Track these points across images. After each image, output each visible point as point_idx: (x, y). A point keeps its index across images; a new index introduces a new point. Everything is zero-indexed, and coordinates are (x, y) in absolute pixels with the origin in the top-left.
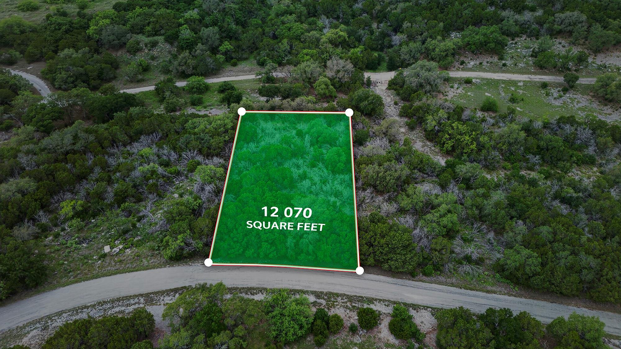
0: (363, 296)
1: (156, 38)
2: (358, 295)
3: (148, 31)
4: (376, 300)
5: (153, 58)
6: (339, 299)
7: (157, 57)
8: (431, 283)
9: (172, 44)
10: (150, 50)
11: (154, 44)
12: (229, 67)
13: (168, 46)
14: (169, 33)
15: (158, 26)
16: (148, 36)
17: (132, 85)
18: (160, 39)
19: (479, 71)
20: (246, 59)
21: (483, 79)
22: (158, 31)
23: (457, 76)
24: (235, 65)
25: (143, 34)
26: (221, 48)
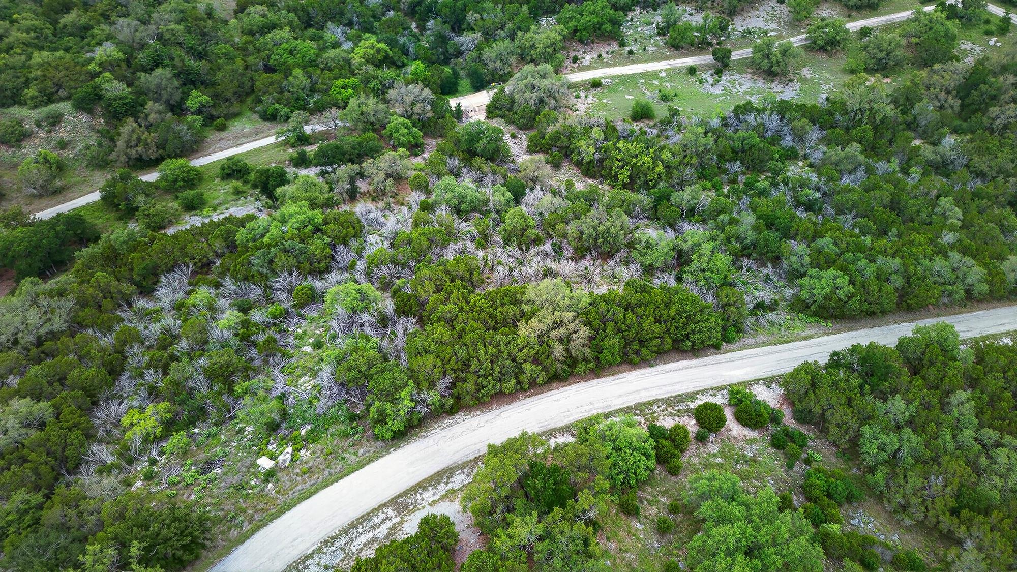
0: (680, 393)
1: (52, 107)
2: (674, 395)
3: (32, 98)
4: (697, 393)
5: (63, 145)
6: (655, 407)
7: (71, 142)
8: (741, 349)
9: (90, 112)
10: (50, 132)
11: (55, 120)
12: (212, 136)
13: (84, 118)
14: (80, 93)
15: (49, 84)
16: (35, 107)
17: (45, 202)
18: (64, 107)
19: (603, 67)
20: (236, 115)
21: (613, 78)
22: (52, 94)
23: (577, 80)
24: (222, 128)
25: (22, 104)
26: (189, 103)
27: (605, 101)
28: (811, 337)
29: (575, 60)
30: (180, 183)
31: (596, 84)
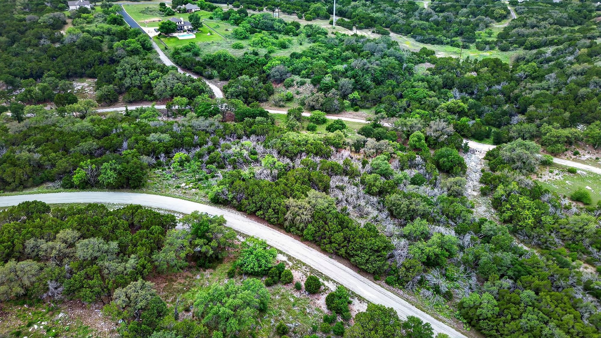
1: (306, 80)
3: (303, 74)
5: (298, 93)
7: (301, 93)
9: (315, 85)
10: (298, 87)
11: (303, 84)
12: (351, 111)
13: (312, 86)
14: (316, 77)
15: (311, 71)
16: (302, 77)
17: (275, 108)
18: (308, 81)
20: (368, 108)
22: (309, 75)
23: (562, 164)
24: (356, 110)
25: (299, 75)
26: (350, 96)
27: (567, 182)
28: (444, 322)
29: (576, 154)
30: (314, 120)
31: (572, 171)
